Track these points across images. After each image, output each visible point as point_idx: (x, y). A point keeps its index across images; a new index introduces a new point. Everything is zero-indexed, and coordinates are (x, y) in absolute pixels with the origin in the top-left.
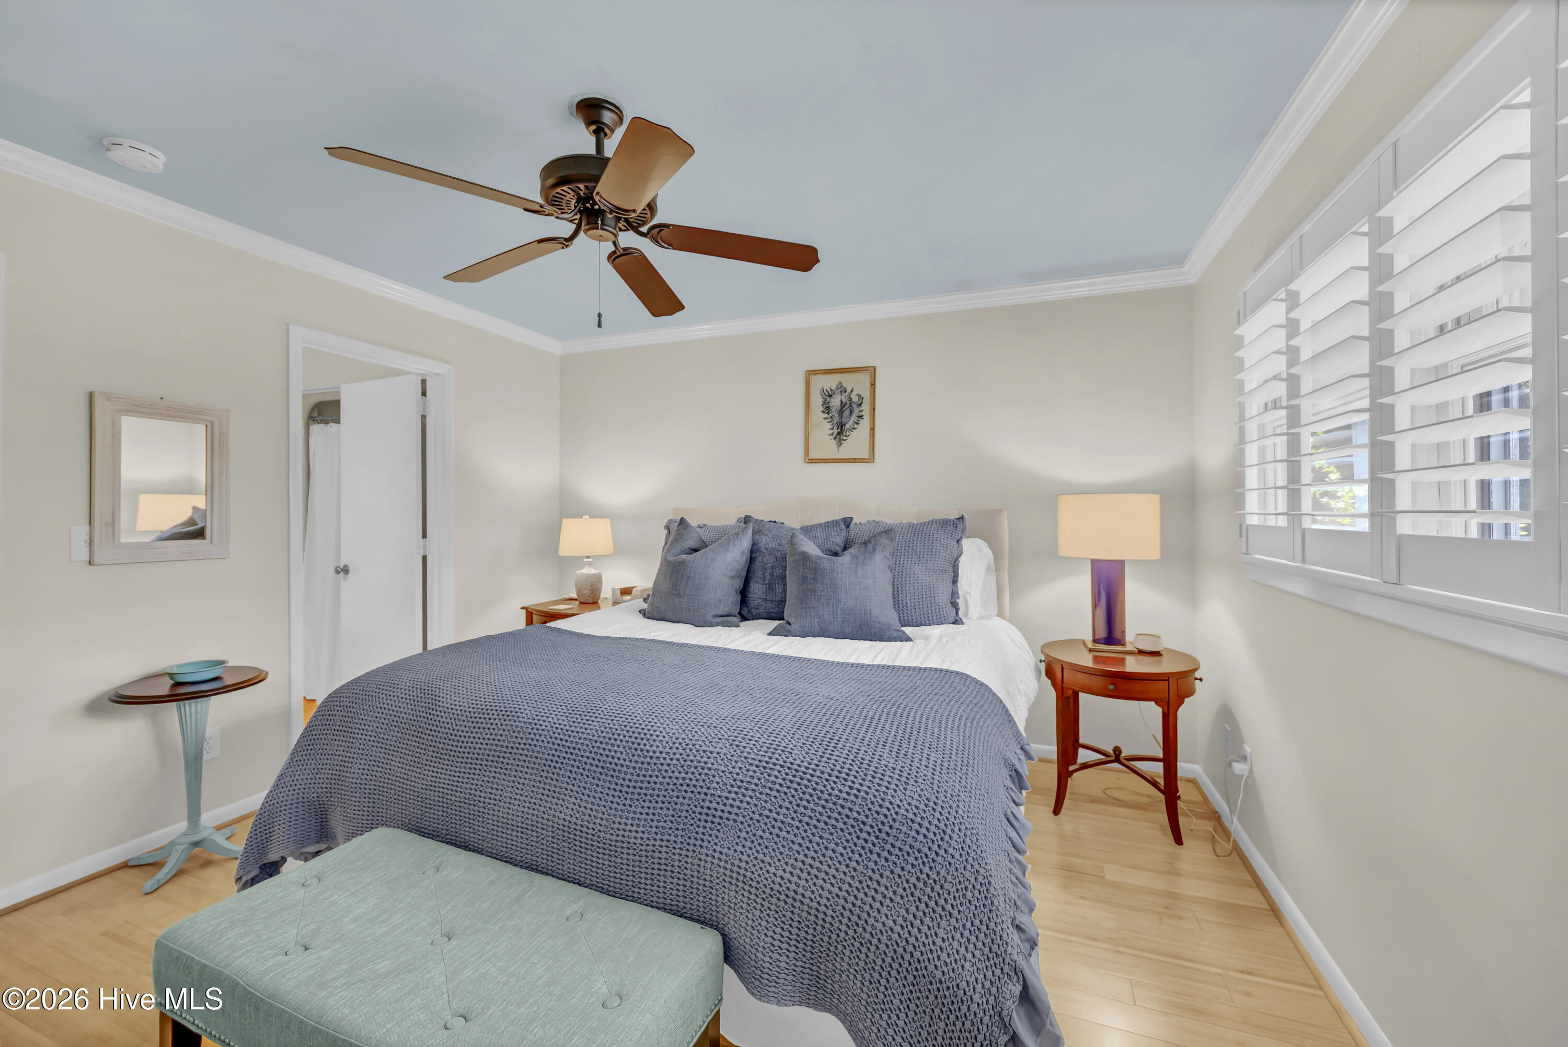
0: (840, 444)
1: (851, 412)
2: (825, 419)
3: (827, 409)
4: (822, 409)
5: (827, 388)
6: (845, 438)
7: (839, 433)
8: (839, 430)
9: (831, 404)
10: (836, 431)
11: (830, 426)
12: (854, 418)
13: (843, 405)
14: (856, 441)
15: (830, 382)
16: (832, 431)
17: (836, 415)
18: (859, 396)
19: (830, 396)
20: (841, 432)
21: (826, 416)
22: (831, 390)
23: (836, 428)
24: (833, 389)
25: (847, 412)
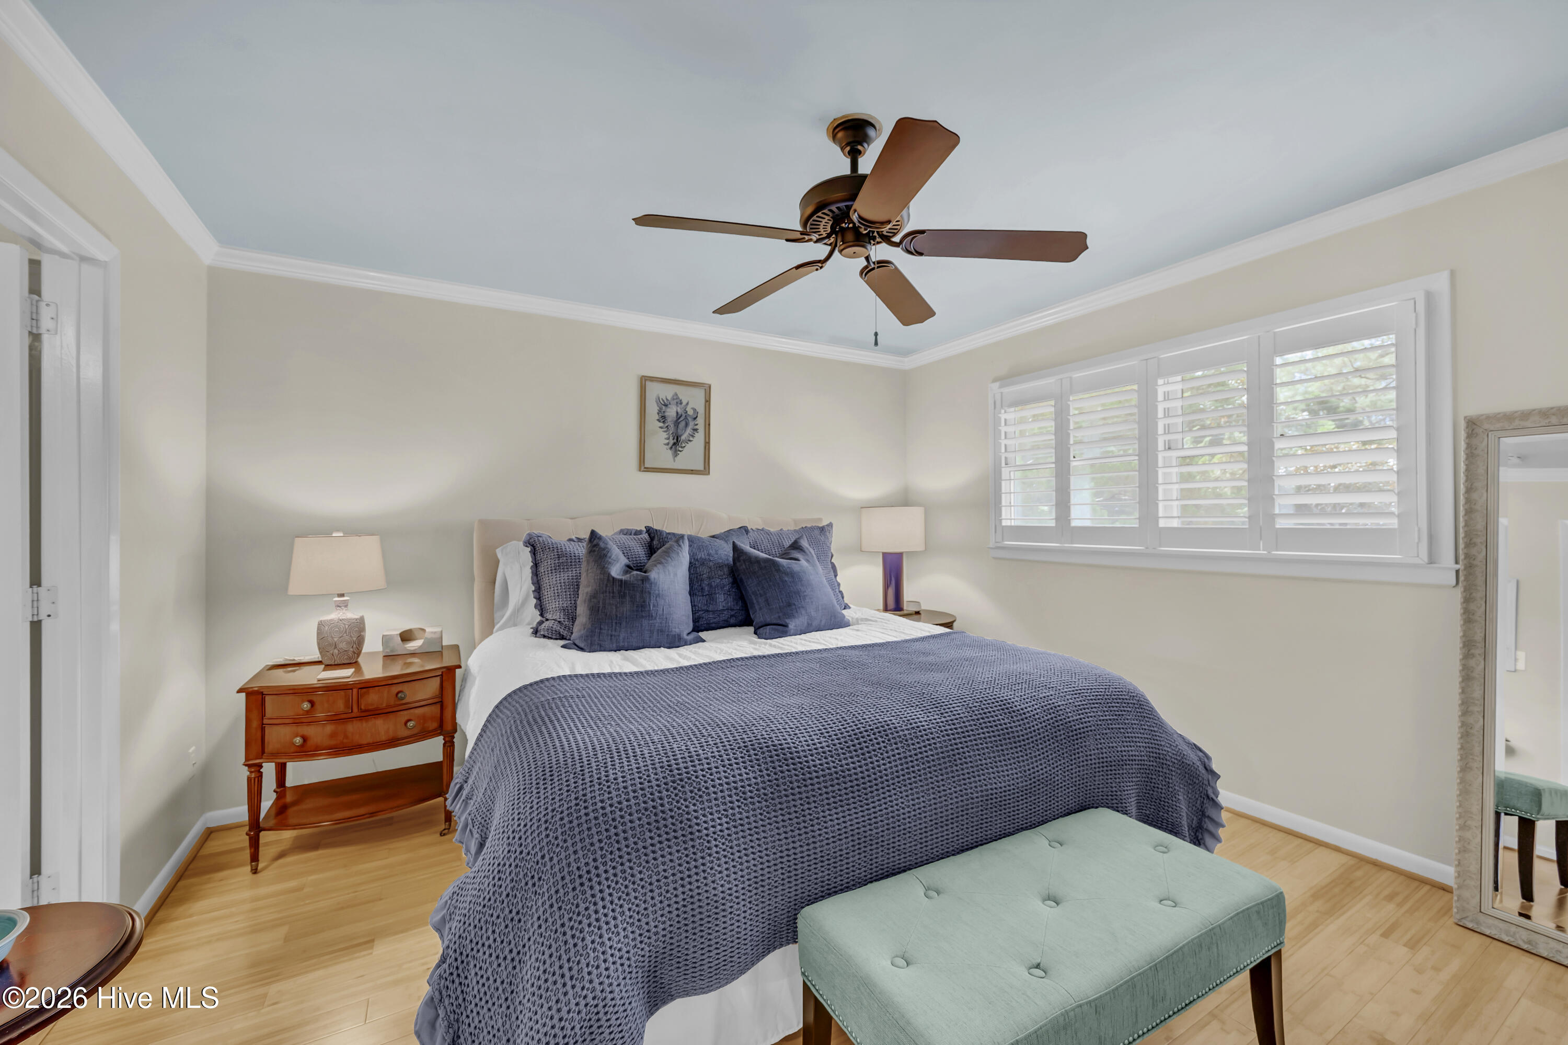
0: (676, 454)
1: (687, 425)
2: (661, 428)
3: (663, 419)
4: (657, 417)
5: (662, 396)
6: (680, 449)
7: (674, 444)
8: (675, 441)
9: (666, 414)
10: (672, 442)
11: (665, 435)
12: (689, 431)
13: (679, 416)
14: (692, 453)
15: (667, 392)
16: (667, 441)
17: (672, 426)
18: (694, 410)
19: (666, 405)
20: (676, 444)
21: (661, 424)
22: (667, 400)
23: (671, 438)
24: (669, 398)
25: (682, 424)
